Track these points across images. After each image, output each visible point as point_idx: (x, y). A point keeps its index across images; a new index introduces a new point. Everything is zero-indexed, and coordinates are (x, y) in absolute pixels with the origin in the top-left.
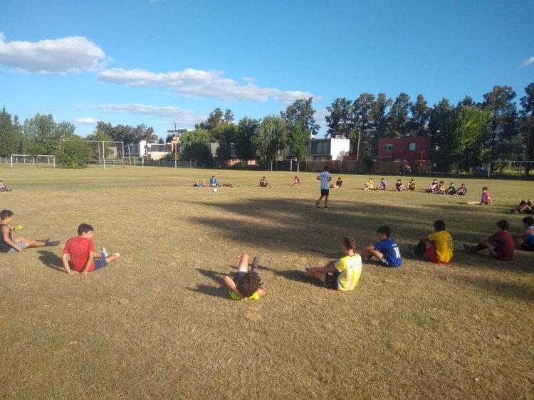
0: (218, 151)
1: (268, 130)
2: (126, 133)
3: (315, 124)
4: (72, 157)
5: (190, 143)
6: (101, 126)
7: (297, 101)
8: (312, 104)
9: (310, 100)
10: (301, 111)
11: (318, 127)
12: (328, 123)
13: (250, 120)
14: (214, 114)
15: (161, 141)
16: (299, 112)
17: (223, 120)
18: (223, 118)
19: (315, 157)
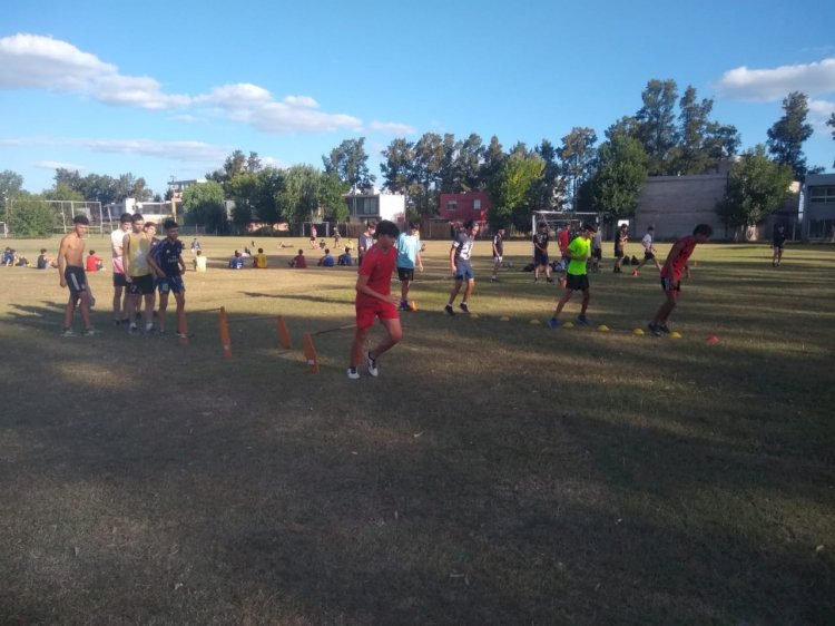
0: (235, 211)
1: (296, 184)
2: (103, 186)
3: (369, 174)
4: (29, 223)
5: (196, 202)
6: (63, 176)
7: (345, 142)
8: (364, 147)
9: (362, 141)
10: (349, 156)
11: (373, 178)
12: (384, 174)
13: (275, 170)
14: (232, 158)
15: (157, 199)
16: (347, 158)
17: (246, 168)
18: (246, 164)
19: (362, 219)
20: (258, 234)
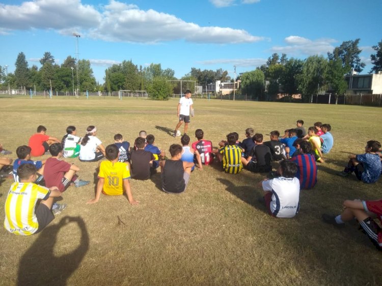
0: (269, 86)
1: (310, 68)
2: (209, 76)
3: (361, 62)
4: (159, 92)
5: (248, 81)
6: (194, 71)
7: (344, 43)
8: (358, 45)
9: (357, 41)
10: (348, 52)
11: (363, 65)
12: (373, 61)
13: (296, 61)
14: (272, 58)
15: (232, 81)
16: (345, 53)
17: (279, 63)
18: (279, 61)
19: (355, 92)
20: (282, 100)
